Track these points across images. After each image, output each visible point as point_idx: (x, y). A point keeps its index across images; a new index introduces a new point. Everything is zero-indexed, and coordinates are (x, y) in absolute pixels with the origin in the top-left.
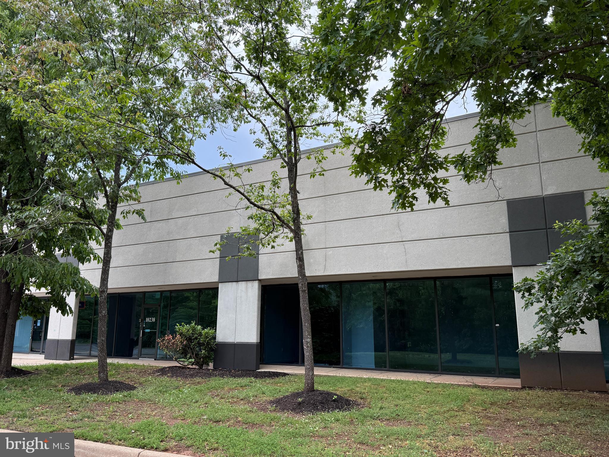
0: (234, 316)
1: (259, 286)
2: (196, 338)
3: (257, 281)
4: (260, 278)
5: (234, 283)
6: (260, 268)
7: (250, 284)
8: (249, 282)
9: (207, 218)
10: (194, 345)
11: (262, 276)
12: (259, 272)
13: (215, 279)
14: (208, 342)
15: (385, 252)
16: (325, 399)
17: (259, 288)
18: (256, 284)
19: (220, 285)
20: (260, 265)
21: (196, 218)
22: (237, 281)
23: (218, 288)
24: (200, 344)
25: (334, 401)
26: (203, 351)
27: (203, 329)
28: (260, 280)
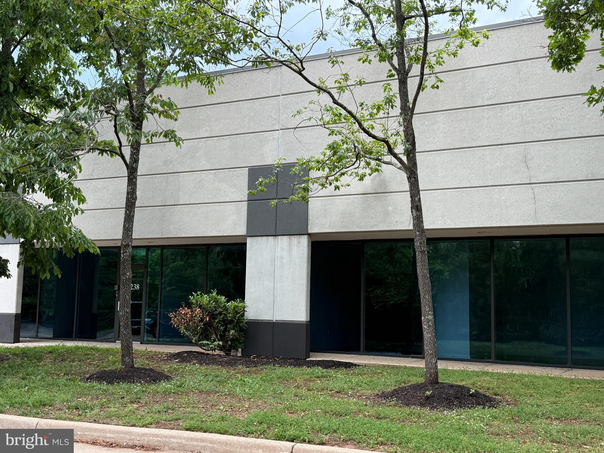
0: (272, 285)
1: (308, 243)
2: (220, 314)
3: (306, 236)
4: (310, 232)
5: (271, 238)
6: (310, 217)
7: (295, 239)
8: (293, 237)
9: (226, 143)
10: (217, 323)
11: (313, 229)
12: (310, 223)
13: (241, 230)
14: (238, 319)
15: (503, 198)
16: (459, 393)
17: (308, 246)
18: (304, 241)
19: (249, 241)
20: (310, 212)
21: (209, 141)
22: (275, 236)
23: (245, 244)
24: (225, 322)
25: (471, 395)
26: (232, 332)
27: (228, 301)
28: (309, 235)
